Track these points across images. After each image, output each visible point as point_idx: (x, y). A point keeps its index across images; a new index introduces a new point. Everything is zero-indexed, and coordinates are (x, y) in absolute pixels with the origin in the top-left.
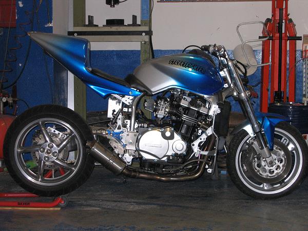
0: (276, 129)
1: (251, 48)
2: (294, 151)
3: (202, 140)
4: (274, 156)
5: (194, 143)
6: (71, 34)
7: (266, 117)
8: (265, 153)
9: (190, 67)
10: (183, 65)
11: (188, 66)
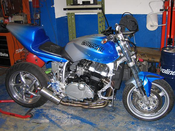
0: (152, 83)
2: (165, 96)
3: (104, 91)
5: (99, 92)
6: (65, 9)
7: (146, 77)
8: (144, 99)
9: (94, 48)
10: (90, 45)
11: (92, 47)
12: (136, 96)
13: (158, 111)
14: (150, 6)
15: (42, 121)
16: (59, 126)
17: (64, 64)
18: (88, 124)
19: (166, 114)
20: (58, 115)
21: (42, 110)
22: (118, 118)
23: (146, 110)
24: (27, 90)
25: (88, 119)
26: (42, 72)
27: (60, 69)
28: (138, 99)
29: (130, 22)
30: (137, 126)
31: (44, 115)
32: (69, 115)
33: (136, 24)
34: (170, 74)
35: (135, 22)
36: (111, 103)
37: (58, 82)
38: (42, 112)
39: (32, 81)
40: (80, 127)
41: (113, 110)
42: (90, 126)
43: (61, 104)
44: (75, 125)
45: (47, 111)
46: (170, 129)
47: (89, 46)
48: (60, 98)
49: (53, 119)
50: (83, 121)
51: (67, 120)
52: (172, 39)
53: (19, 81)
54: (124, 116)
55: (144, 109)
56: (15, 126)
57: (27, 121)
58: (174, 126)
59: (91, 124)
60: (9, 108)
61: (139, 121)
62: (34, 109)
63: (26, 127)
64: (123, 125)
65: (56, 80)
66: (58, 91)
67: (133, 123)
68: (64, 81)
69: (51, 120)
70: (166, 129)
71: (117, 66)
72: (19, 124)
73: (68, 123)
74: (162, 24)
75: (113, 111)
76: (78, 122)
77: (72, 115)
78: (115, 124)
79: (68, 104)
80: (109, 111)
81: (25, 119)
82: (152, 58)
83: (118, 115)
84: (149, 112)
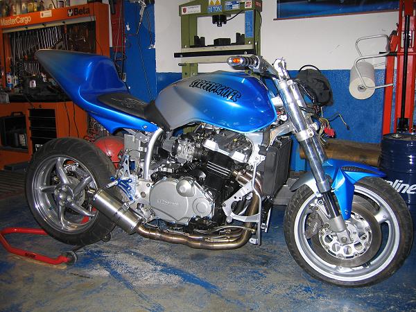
0: (356, 187)
1: (372, 67)
2: (387, 222)
3: (237, 200)
4: (351, 228)
5: (226, 202)
6: (177, 55)
7: (339, 170)
8: (335, 224)
9: (216, 91)
10: (208, 87)
11: (214, 90)
12: (317, 217)
13: (371, 263)
14: (358, 49)
15: (94, 273)
16: (128, 285)
17: (151, 137)
18: (197, 286)
19: (392, 269)
20: (133, 263)
21: (100, 252)
22: (273, 277)
23: (340, 256)
24: (69, 199)
25: (200, 276)
26: (103, 159)
27: (141, 149)
28: (322, 226)
29: (313, 82)
30: (319, 296)
31: (101, 263)
32: (158, 265)
33: (326, 88)
34: (403, 192)
35: (323, 82)
36: (255, 234)
37: (133, 177)
38: (100, 256)
39: (81, 180)
40: (179, 289)
41: (263, 261)
42: (204, 290)
43: (140, 233)
44: (168, 285)
45: (110, 255)
46: (402, 308)
47: (206, 89)
48: (137, 218)
49: (119, 271)
50: (188, 278)
51: (150, 275)
52: (407, 119)
53: (55, 179)
54: (287, 274)
55: (335, 255)
56: (29, 279)
57: (59, 271)
58: (412, 301)
59: (206, 285)
60: (30, 245)
61: (324, 286)
62: (82, 249)
63: (52, 283)
64: (283, 292)
65: (129, 171)
66: (131, 198)
67: (307, 290)
68: (148, 176)
69: (114, 273)
70: (392, 307)
71: (272, 141)
72: (39, 274)
73: (153, 281)
74: (385, 84)
75: (263, 264)
76: (175, 279)
77: (164, 265)
78: (263, 290)
79: (154, 234)
80: (252, 263)
81: (55, 266)
82: (362, 156)
83: (273, 273)
84: (349, 262)
